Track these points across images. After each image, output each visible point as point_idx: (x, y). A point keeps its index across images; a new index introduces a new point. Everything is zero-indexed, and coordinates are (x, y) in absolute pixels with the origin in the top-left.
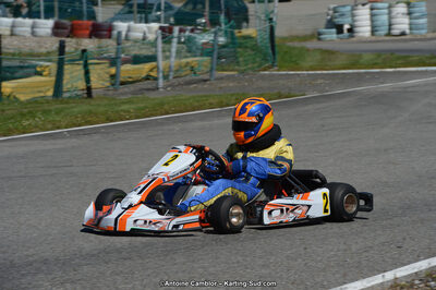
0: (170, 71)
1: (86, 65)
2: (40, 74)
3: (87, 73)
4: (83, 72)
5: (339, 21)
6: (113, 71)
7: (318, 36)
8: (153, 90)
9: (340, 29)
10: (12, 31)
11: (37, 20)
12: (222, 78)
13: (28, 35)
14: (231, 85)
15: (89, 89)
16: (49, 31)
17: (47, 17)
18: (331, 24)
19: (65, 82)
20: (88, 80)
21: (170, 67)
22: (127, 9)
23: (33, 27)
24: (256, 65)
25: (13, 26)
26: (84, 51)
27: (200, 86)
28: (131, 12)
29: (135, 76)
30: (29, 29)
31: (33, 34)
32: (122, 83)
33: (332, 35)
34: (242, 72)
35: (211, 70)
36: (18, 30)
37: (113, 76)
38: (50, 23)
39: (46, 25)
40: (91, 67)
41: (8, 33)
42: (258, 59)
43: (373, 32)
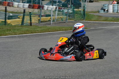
0: (55, 19)
1: (30, 17)
2: (19, 18)
3: (31, 19)
4: (29, 18)
5: (104, 8)
6: (39, 18)
7: (99, 12)
8: (49, 24)
9: (104, 10)
10: (18, 6)
11: (24, 4)
12: (69, 22)
13: (22, 7)
14: (71, 24)
15: (31, 23)
16: (27, 7)
17: (27, 3)
18: (102, 9)
19: (25, 21)
20: (31, 21)
21: (55, 18)
22: (50, 2)
23: (23, 5)
24: (80, 19)
25: (18, 5)
26: (30, 13)
27: (62, 24)
28: (51, 3)
29: (46, 20)
30: (22, 6)
31: (23, 7)
32: (41, 22)
33: (102, 12)
34: (75, 21)
35: (66, 19)
36: (19, 6)
37: (39, 20)
38: (28, 4)
39: (27, 5)
40: (32, 17)
41: (17, 6)
42: (81, 17)
43: (113, 11)
